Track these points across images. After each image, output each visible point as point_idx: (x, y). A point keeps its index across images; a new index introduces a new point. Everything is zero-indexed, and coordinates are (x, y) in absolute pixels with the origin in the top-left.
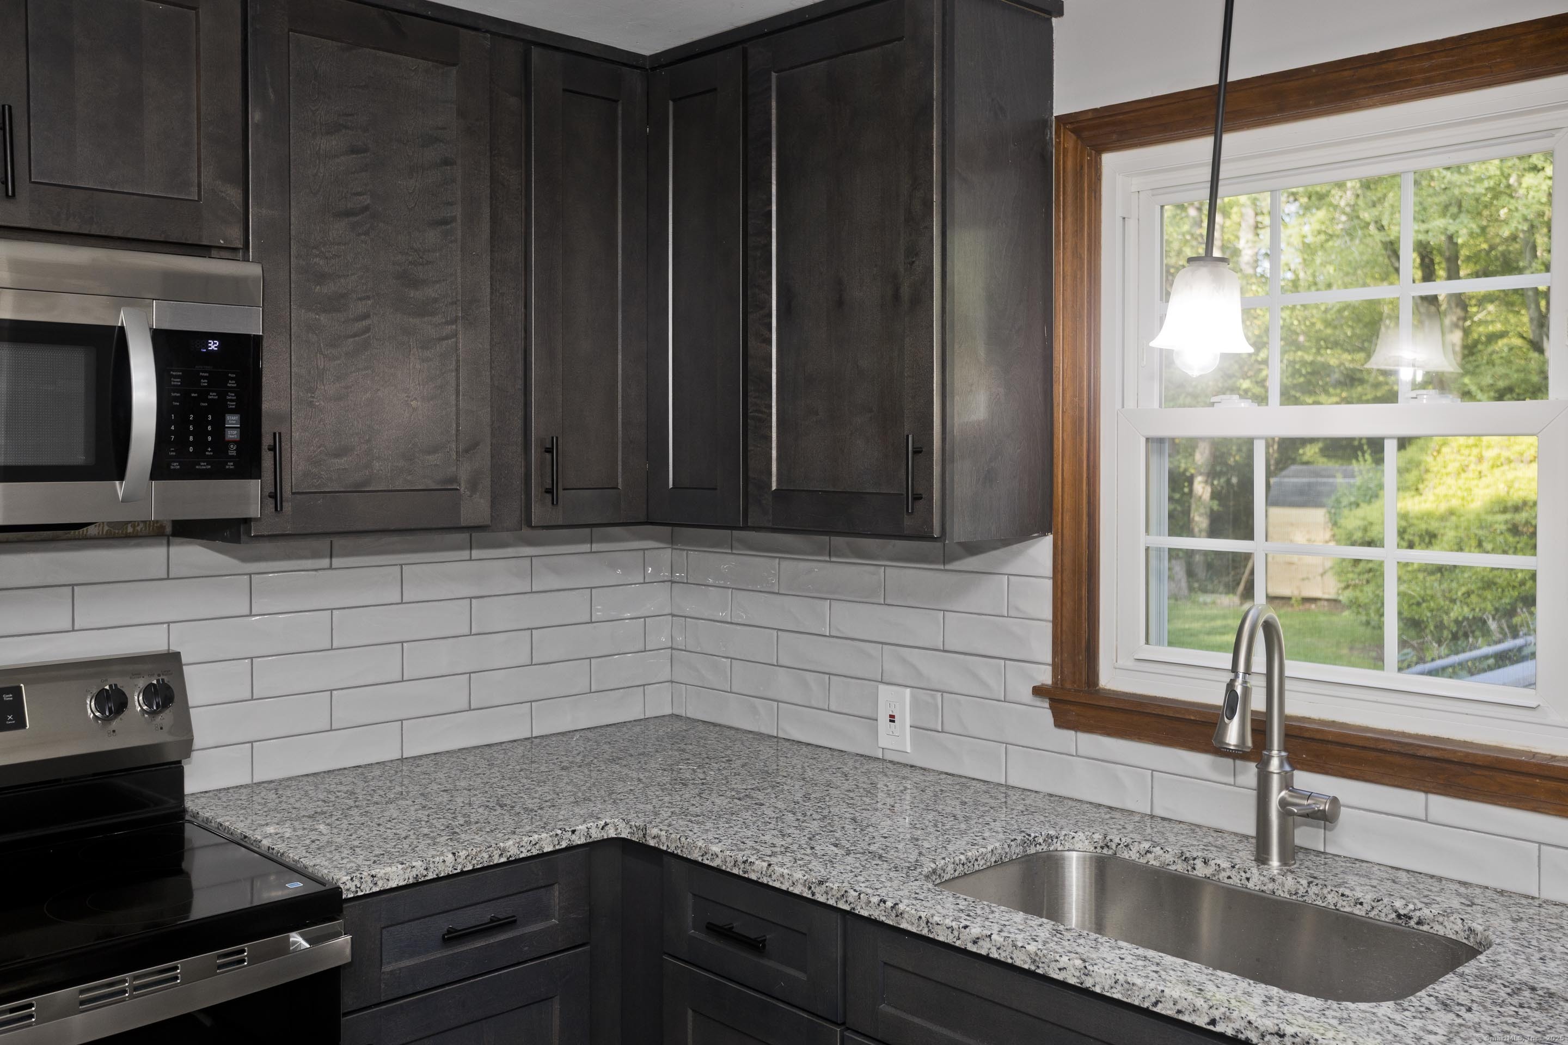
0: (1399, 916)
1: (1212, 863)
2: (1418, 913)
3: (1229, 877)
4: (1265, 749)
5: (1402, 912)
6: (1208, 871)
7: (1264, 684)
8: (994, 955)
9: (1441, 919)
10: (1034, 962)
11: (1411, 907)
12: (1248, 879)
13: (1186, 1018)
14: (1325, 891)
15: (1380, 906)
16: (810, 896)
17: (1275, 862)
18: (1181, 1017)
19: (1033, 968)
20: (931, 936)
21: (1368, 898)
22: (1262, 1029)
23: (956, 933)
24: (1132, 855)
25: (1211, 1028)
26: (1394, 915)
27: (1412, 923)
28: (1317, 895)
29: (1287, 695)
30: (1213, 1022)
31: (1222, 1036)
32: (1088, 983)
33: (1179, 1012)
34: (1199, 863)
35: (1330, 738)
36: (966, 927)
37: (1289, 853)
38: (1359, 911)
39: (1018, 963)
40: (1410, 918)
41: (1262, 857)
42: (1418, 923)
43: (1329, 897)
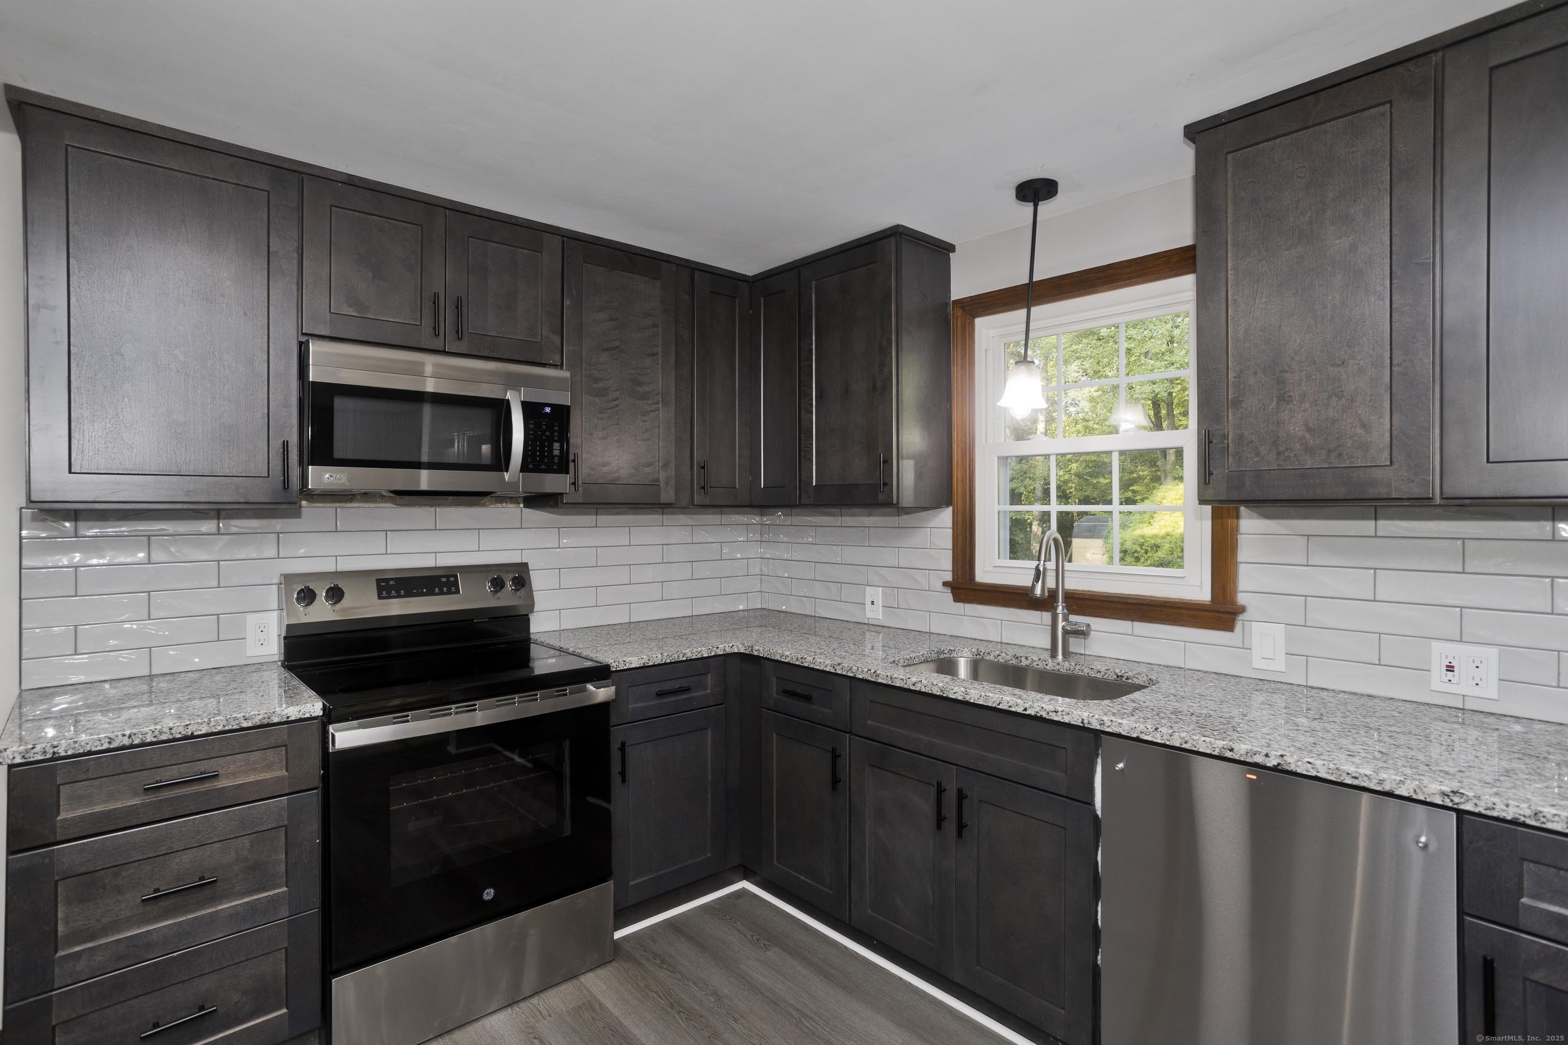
0: (1118, 676)
1: (1029, 658)
2: (1126, 674)
3: (1038, 665)
4: (1055, 603)
5: (1119, 674)
6: (1028, 663)
7: (1055, 575)
8: (923, 690)
9: (1137, 676)
10: (942, 691)
11: (1123, 672)
12: (1047, 665)
13: (1013, 709)
14: (1083, 667)
15: (1109, 672)
16: (834, 671)
17: (1060, 657)
18: (1011, 709)
19: (941, 694)
20: (893, 684)
21: (1103, 669)
22: (1048, 710)
23: (905, 681)
24: (992, 658)
25: (1025, 712)
26: (1115, 676)
27: (1124, 679)
28: (1079, 670)
29: (1066, 579)
30: (1025, 710)
31: (1029, 715)
32: (968, 698)
33: (1010, 707)
34: (1023, 659)
35: (1087, 597)
36: (909, 678)
37: (1066, 654)
38: (1099, 676)
39: (935, 692)
40: (1123, 677)
41: (1054, 654)
42: (1126, 679)
43: (1085, 670)
